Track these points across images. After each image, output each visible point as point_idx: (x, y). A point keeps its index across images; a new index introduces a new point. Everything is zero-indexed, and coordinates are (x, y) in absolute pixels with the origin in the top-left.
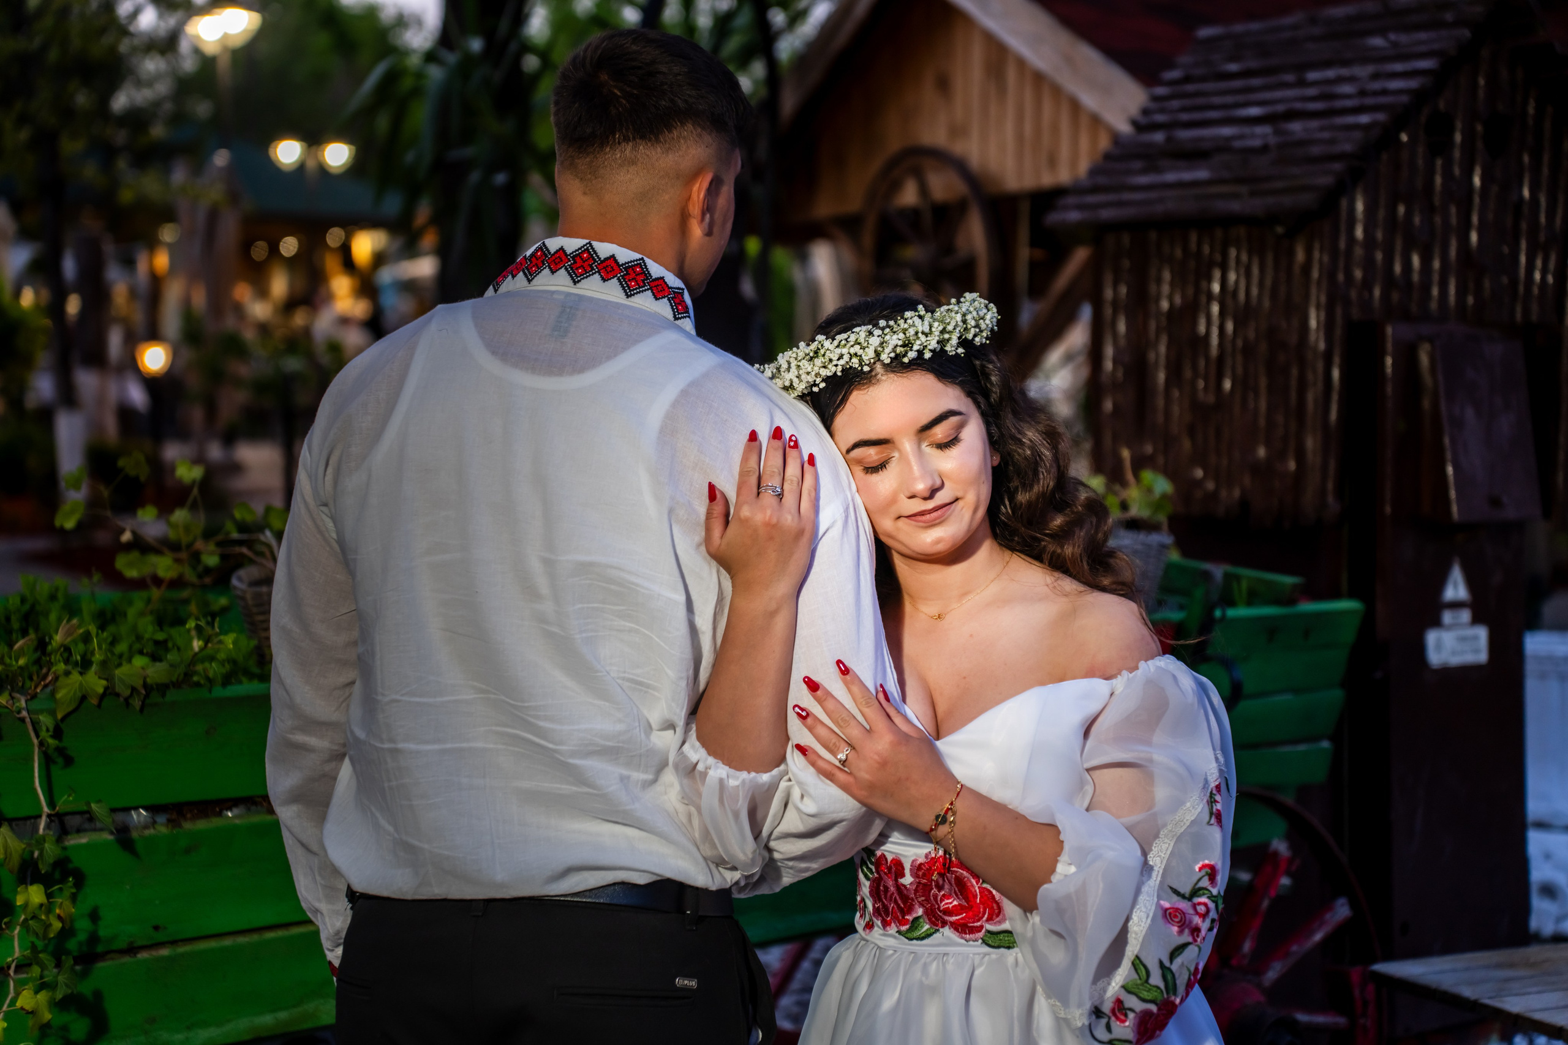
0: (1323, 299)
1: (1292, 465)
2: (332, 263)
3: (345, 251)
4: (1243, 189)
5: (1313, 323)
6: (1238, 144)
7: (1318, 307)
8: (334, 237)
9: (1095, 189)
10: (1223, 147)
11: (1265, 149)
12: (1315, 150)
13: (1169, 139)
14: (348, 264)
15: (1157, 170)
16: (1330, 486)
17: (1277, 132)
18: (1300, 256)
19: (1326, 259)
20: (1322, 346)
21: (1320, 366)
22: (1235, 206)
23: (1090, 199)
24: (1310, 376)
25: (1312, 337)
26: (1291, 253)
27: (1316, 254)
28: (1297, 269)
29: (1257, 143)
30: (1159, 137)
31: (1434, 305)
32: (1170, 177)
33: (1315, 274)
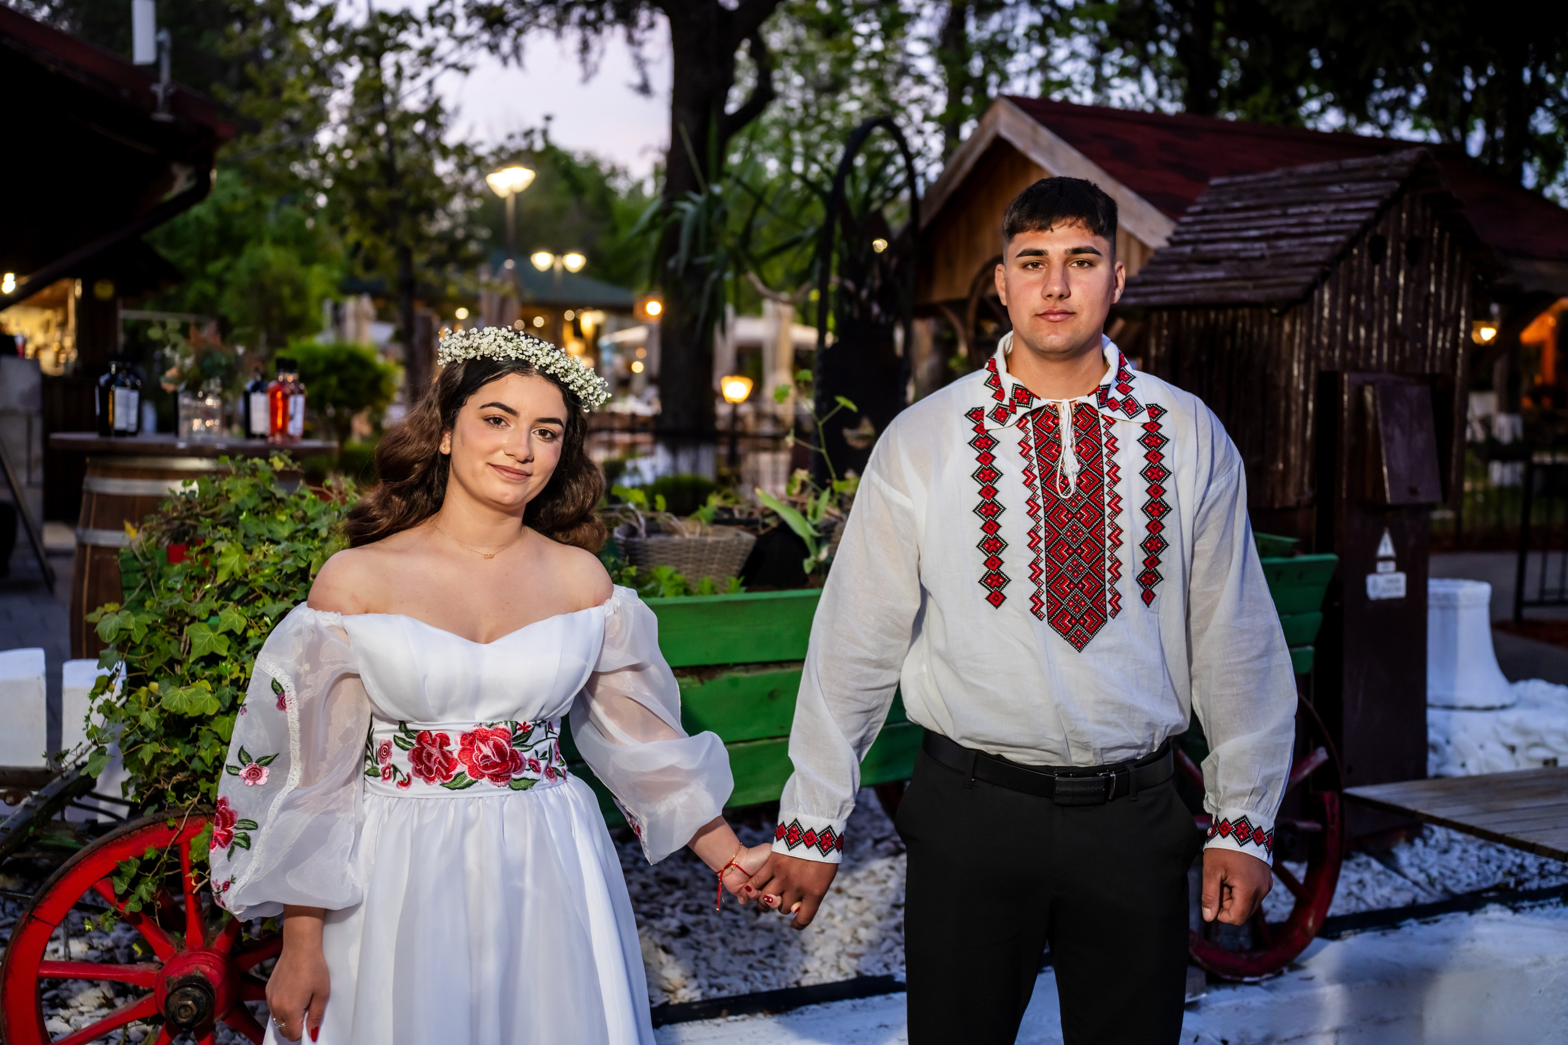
0: (1303, 357)
1: (1281, 466)
2: (567, 333)
3: (576, 324)
4: (1250, 284)
5: (1296, 372)
6: (1243, 254)
7: (1299, 362)
8: (569, 315)
9: (1145, 284)
10: (1232, 257)
11: (1262, 258)
12: (1298, 259)
13: (1194, 251)
14: (578, 333)
15: (1189, 271)
16: (1306, 479)
17: (1270, 247)
18: (1287, 327)
19: (1304, 330)
20: (1302, 387)
21: (1300, 401)
22: (1245, 295)
23: (1142, 290)
24: (1294, 408)
25: (1295, 381)
26: (1281, 326)
27: (1298, 328)
28: (1284, 337)
29: (1257, 254)
30: (1188, 249)
31: (1374, 361)
32: (1198, 276)
33: (1297, 340)
